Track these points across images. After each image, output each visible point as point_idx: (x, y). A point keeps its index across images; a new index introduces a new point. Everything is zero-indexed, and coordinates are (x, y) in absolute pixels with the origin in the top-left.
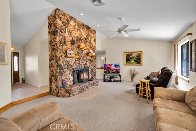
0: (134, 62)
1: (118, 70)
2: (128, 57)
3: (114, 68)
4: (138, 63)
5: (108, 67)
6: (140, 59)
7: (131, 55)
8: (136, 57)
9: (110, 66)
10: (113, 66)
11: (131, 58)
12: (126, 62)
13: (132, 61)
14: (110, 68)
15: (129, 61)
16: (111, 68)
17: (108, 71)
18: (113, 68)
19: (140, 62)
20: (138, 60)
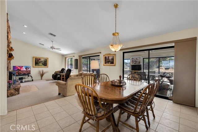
0: (42, 65)
1: (29, 72)
2: (37, 61)
3: (25, 70)
4: (45, 66)
5: (18, 69)
6: (47, 63)
7: (40, 59)
8: (44, 62)
9: (21, 68)
10: (23, 68)
11: (40, 62)
12: (35, 65)
13: (41, 64)
14: (20, 70)
15: (38, 64)
16: (22, 70)
17: (18, 73)
18: (23, 70)
19: (46, 65)
20: (45, 64)
